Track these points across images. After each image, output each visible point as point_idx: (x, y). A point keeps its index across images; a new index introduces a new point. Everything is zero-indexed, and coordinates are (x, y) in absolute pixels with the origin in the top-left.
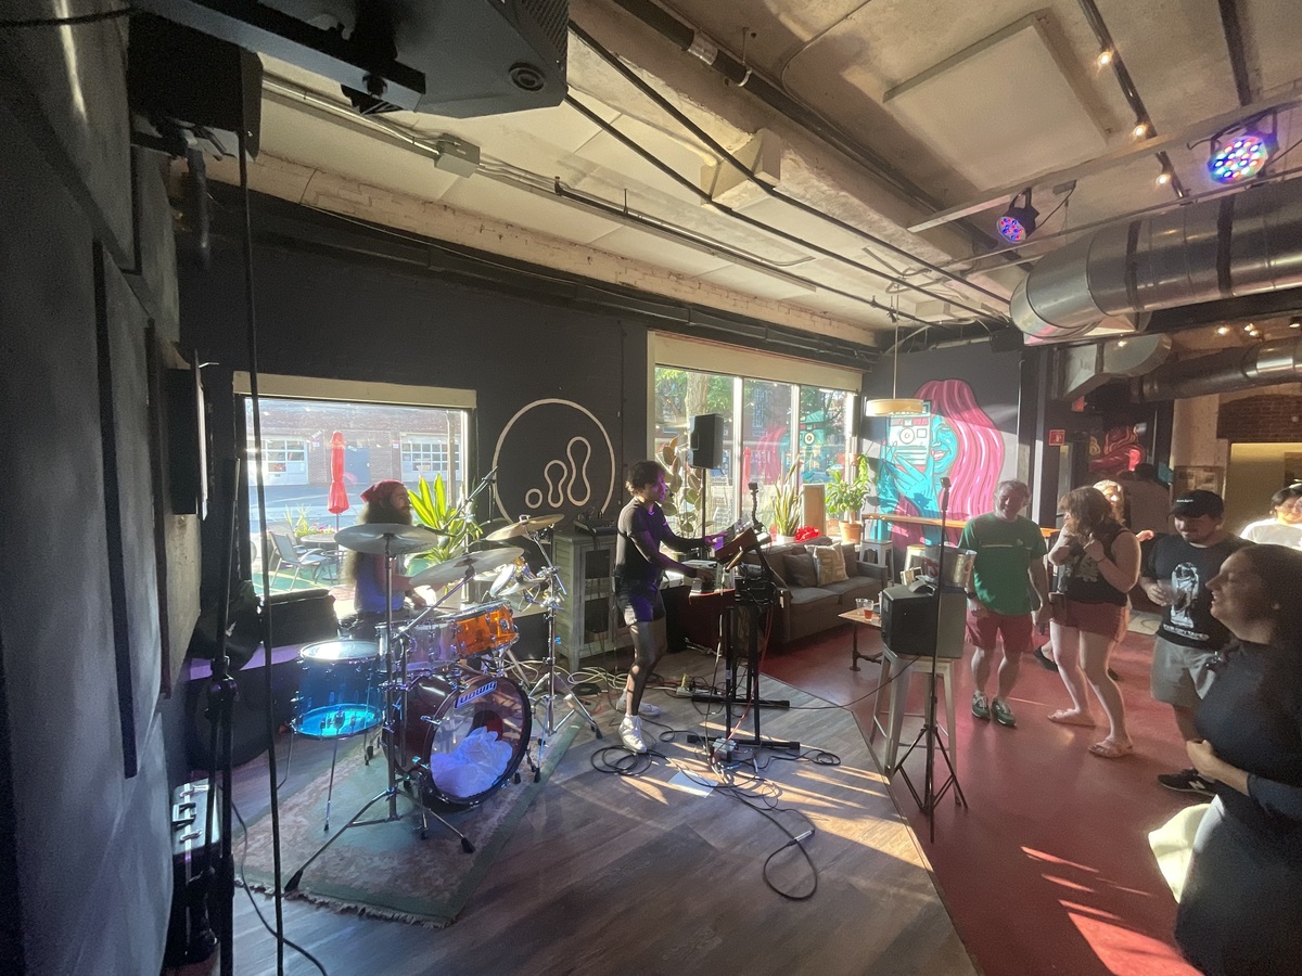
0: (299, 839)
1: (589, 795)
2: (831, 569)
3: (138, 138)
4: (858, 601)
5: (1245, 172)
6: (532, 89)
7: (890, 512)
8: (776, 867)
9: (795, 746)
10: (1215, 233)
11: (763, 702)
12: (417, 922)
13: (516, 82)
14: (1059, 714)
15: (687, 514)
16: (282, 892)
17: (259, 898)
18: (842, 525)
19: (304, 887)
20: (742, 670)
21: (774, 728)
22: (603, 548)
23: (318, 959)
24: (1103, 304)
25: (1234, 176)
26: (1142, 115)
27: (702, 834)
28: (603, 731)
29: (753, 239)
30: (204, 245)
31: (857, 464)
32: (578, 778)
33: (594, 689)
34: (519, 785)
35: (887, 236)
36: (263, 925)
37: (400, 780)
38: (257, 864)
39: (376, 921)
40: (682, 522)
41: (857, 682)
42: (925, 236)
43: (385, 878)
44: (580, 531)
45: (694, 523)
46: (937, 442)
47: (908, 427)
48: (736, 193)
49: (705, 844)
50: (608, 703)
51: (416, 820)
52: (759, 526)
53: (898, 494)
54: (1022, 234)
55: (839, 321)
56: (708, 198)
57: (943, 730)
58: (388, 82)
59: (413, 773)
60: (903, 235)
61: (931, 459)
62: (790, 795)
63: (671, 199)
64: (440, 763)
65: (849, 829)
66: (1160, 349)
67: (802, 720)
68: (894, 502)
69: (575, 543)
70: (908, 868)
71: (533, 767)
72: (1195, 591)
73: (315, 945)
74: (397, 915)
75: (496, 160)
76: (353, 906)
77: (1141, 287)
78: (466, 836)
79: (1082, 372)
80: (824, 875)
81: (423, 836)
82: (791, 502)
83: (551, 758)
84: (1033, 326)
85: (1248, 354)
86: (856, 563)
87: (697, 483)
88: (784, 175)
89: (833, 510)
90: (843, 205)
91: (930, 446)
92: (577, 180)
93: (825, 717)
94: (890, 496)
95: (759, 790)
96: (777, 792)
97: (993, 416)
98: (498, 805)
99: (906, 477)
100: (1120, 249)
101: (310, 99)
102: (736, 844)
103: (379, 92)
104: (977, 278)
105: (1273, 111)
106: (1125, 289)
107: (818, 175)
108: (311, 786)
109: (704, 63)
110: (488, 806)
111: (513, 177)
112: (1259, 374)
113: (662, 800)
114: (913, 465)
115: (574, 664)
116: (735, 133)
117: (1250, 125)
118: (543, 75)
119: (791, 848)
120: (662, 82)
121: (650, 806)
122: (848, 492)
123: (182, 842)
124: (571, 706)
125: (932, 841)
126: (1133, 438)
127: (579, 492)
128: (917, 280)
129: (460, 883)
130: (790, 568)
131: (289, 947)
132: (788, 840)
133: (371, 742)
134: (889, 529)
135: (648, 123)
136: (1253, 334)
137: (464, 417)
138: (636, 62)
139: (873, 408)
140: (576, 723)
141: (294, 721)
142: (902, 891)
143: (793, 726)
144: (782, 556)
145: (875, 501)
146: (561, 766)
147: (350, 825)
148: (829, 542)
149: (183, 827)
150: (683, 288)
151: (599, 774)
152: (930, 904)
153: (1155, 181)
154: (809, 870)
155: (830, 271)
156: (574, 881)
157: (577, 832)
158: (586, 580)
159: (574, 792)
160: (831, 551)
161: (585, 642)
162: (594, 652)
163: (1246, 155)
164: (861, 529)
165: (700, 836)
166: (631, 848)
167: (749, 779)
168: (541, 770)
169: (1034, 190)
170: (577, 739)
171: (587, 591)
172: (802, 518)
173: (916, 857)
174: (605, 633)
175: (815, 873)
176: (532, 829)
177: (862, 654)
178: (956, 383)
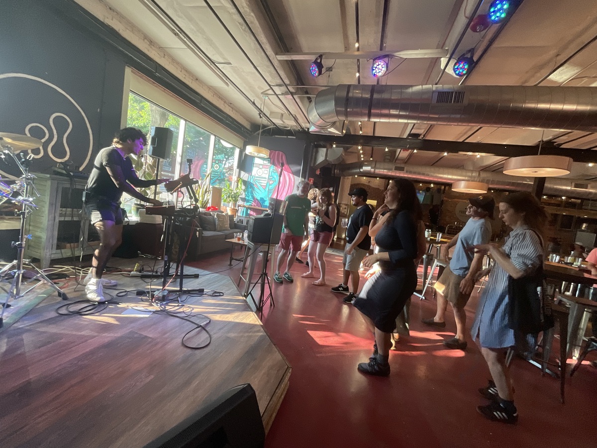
1: (52, 329)
2: (223, 223)
4: (234, 235)
7: (250, 205)
8: (188, 339)
9: (201, 291)
10: (369, 96)
11: (185, 275)
14: (305, 274)
18: (228, 208)
21: (189, 285)
25: (377, 75)
26: (358, 39)
27: (145, 333)
28: (69, 296)
31: (238, 181)
32: (41, 322)
41: (232, 271)
42: (282, 65)
46: (271, 176)
47: (260, 168)
49: (146, 337)
50: (75, 282)
53: (253, 198)
54: (317, 74)
55: (236, 111)
60: (275, 58)
61: (268, 185)
62: (197, 309)
65: (227, 317)
66: (341, 155)
67: (204, 281)
68: (252, 201)
69: (52, 179)
70: (254, 326)
79: (321, 158)
80: (214, 337)
83: (16, 313)
85: (361, 164)
89: (225, 200)
91: (268, 178)
93: (217, 279)
94: (250, 198)
95: (181, 310)
96: (191, 309)
97: (292, 169)
99: (257, 190)
100: (345, 94)
102: (165, 333)
104: (297, 99)
105: (388, 56)
106: (344, 109)
112: (363, 171)
113: (116, 323)
114: (261, 185)
115: (45, 262)
117: (383, 58)
119: (198, 329)
121: (106, 327)
122: (233, 193)
127: (59, 152)
128: (278, 90)
130: (203, 221)
132: (197, 326)
134: (249, 212)
139: (250, 150)
140: (43, 293)
142: (250, 334)
143: (200, 284)
145: (244, 200)
146: (24, 318)
148: (223, 212)
150: (154, 52)
151: (63, 317)
152: (261, 336)
153: (355, 75)
154: (208, 336)
155: (237, 77)
156: (31, 377)
157: (38, 350)
158: (61, 208)
159: (38, 329)
160: (223, 215)
161: (57, 249)
162: (65, 256)
163: (381, 68)
164: (237, 211)
165: (142, 335)
166: (88, 350)
167: (175, 306)
168: (4, 321)
169: (323, 57)
170: (44, 302)
171: (61, 215)
172: (210, 201)
173: (256, 322)
174: (76, 244)
175: (210, 336)
177: (234, 258)
178: (281, 153)
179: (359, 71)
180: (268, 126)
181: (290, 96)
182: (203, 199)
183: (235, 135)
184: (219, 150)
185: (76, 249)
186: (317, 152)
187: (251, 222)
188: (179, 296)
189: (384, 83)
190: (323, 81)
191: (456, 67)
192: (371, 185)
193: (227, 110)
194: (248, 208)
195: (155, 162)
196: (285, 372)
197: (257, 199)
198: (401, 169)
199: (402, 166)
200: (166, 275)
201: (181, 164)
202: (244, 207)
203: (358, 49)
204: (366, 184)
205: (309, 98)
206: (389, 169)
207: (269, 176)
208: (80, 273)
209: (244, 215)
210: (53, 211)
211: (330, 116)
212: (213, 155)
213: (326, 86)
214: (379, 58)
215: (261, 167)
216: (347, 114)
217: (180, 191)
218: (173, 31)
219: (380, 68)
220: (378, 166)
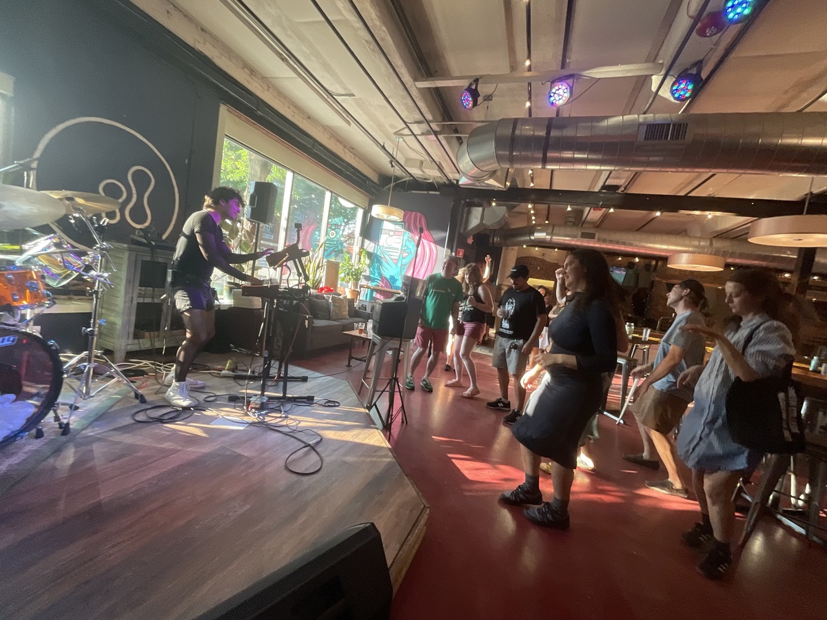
1: (127, 439)
2: (340, 310)
4: (355, 325)
7: (376, 285)
8: (294, 460)
9: (310, 399)
10: (545, 133)
11: (290, 378)
18: (347, 289)
21: (295, 390)
22: (160, 260)
24: (499, 159)
25: (557, 103)
26: (530, 54)
27: (239, 451)
28: (148, 398)
31: (360, 253)
32: (114, 430)
33: (139, 373)
34: (42, 439)
41: (351, 373)
42: (423, 95)
44: (139, 243)
46: (405, 247)
47: (391, 236)
49: (240, 455)
50: (155, 382)
53: (380, 275)
54: (471, 105)
55: (361, 159)
60: (413, 86)
61: (401, 258)
62: (306, 423)
65: (344, 435)
67: (315, 386)
68: (378, 279)
69: (130, 250)
70: (380, 448)
71: (61, 425)
72: (513, 311)
79: (475, 220)
80: (327, 460)
82: (318, 267)
83: (85, 419)
85: (532, 229)
89: (343, 280)
91: (401, 249)
93: (330, 384)
94: (377, 276)
95: (284, 423)
96: (297, 422)
97: (434, 237)
99: (386, 265)
100: (509, 131)
102: (264, 452)
105: (573, 76)
106: (508, 153)
113: (204, 435)
114: (391, 259)
115: (120, 355)
117: (565, 79)
119: (305, 449)
121: (192, 440)
122: (353, 270)
127: (138, 214)
128: (416, 129)
130: (314, 306)
132: (303, 445)
134: (374, 295)
139: (377, 210)
140: (118, 394)
142: (374, 459)
143: (311, 388)
145: (368, 278)
146: (96, 423)
148: (340, 295)
150: (255, 84)
151: (140, 425)
152: (389, 462)
153: (525, 105)
154: (318, 458)
155: (361, 112)
156: (102, 497)
157: (111, 464)
158: (140, 286)
159: (110, 439)
160: (340, 299)
161: (134, 338)
162: (143, 347)
163: (562, 93)
164: (359, 293)
165: (235, 452)
166: (170, 467)
167: (277, 417)
168: (71, 427)
169: (480, 81)
170: (118, 404)
171: (140, 296)
172: (323, 280)
173: (382, 443)
174: (156, 333)
175: (322, 460)
176: (54, 469)
177: (354, 357)
178: (419, 214)
179: (530, 99)
180: (403, 178)
181: (433, 137)
182: (314, 277)
183: (358, 190)
184: (337, 211)
185: (156, 339)
186: (469, 213)
187: (378, 308)
189: (565, 115)
190: (478, 115)
191: (675, 88)
192: (545, 259)
193: (348, 157)
194: (373, 290)
195: (253, 228)
196: (421, 513)
197: (385, 277)
198: (591, 236)
199: (591, 231)
200: (265, 375)
201: (287, 230)
202: (368, 288)
203: (530, 69)
204: (538, 257)
205: (459, 139)
206: (573, 236)
207: (402, 245)
208: (160, 370)
209: (368, 300)
210: (131, 290)
211: (488, 162)
212: (329, 218)
213: (483, 122)
214: (561, 79)
215: (392, 233)
216: (512, 160)
217: (286, 265)
218: (280, 55)
219: (561, 95)
220: (556, 230)
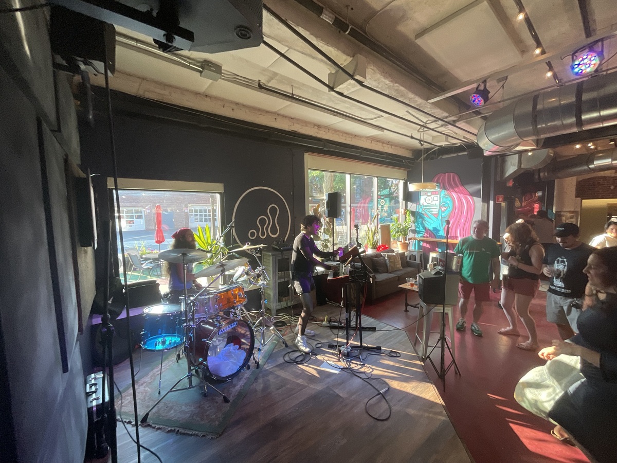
0: (147, 398)
1: (283, 374)
2: (394, 264)
3: (56, 66)
4: (407, 279)
5: (588, 70)
6: (247, 39)
7: (422, 236)
8: (371, 405)
9: (379, 348)
10: (574, 99)
11: (364, 328)
12: (203, 436)
13: (238, 35)
14: (503, 330)
15: (325, 240)
16: (139, 423)
17: (128, 426)
18: (399, 243)
19: (150, 421)
20: (353, 313)
21: (369, 340)
22: (286, 257)
23: (158, 454)
24: (521, 135)
25: (583, 72)
26: (539, 44)
27: (337, 391)
28: (289, 343)
29: (354, 108)
30: (91, 117)
31: (405, 214)
32: (277, 366)
33: (284, 324)
34: (249, 370)
35: (418, 105)
36: (131, 439)
37: (193, 369)
38: (127, 411)
39: (184, 436)
40: (323, 244)
41: (408, 317)
42: (436, 104)
43: (188, 415)
44: (276, 250)
45: (329, 244)
46: (443, 203)
47: (429, 196)
48: (345, 86)
49: (338, 395)
50: (290, 330)
51: (201, 388)
52: (359, 245)
53: (425, 228)
54: (482, 102)
55: (396, 146)
56: (331, 88)
57: (448, 339)
58: (176, 37)
59: (200, 366)
60: (425, 104)
61: (440, 211)
62: (377, 371)
63: (314, 89)
64: (212, 361)
65: (406, 386)
66: (548, 156)
67: (381, 336)
68: (423, 232)
69: (273, 255)
70: (433, 404)
71: (256, 361)
72: (565, 270)
73: (156, 448)
74: (194, 433)
75: (229, 72)
76: (173, 429)
77: (539, 126)
78: (225, 395)
79: (511, 168)
80: (394, 408)
81: (205, 395)
82: (375, 233)
83: (264, 357)
84: (488, 146)
85: (590, 157)
86: (406, 261)
87: (330, 225)
88: (368, 76)
89: (395, 236)
90: (397, 90)
91: (440, 205)
92: (269, 81)
93: (393, 334)
94: (421, 229)
95: (362, 370)
96: (371, 370)
98: (240, 380)
99: (428, 220)
100: (530, 108)
101: (139, 45)
102: (352, 395)
103: (172, 42)
104: (461, 124)
105: (602, 40)
106: (531, 128)
107: (384, 76)
108: (151, 373)
109: (329, 23)
110: (235, 380)
111: (237, 80)
112: (596, 167)
113: (317, 375)
114: (432, 214)
115: (274, 312)
116: (344, 57)
117: (591, 47)
118: (251, 31)
119: (378, 396)
120: (308, 33)
121: (312, 378)
122: (401, 227)
123: (91, 402)
124: (273, 332)
125: (444, 391)
126: (536, 198)
127: (274, 231)
128: (432, 126)
129: (223, 416)
130: (375, 264)
131: (144, 449)
132: (377, 393)
133: (179, 352)
134: (421, 244)
135: (303, 53)
136: (592, 147)
137: (218, 196)
138: (296, 24)
139: (413, 187)
140: (275, 340)
141: (142, 343)
142: (431, 415)
143: (378, 339)
144: (371, 259)
145: (414, 231)
146: (269, 361)
147: (170, 391)
148: (393, 251)
149: (92, 394)
150: (321, 132)
151: (287, 364)
152: (444, 420)
153: (545, 75)
154: (387, 406)
156: (276, 415)
157: (278, 392)
158: (278, 272)
159: (275, 373)
160: (394, 256)
161: (279, 302)
162: (283, 306)
163: (589, 62)
164: (408, 245)
165: (335, 392)
167: (358, 365)
168: (260, 363)
169: (487, 81)
172: (380, 240)
173: (436, 399)
174: (288, 298)
175: (390, 408)
176: (256, 391)
177: (409, 304)
178: (452, 174)
180: (432, 150)
182: (373, 241)
183: (398, 169)
185: (288, 301)
188: (360, 354)
193: (386, 149)
195: (330, 221)
203: (542, 52)
207: (440, 203)
209: (417, 249)
210: (275, 276)
212: (378, 192)
215: (429, 194)
